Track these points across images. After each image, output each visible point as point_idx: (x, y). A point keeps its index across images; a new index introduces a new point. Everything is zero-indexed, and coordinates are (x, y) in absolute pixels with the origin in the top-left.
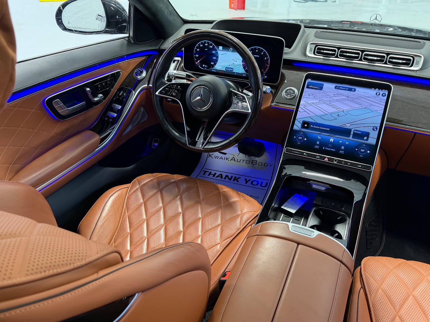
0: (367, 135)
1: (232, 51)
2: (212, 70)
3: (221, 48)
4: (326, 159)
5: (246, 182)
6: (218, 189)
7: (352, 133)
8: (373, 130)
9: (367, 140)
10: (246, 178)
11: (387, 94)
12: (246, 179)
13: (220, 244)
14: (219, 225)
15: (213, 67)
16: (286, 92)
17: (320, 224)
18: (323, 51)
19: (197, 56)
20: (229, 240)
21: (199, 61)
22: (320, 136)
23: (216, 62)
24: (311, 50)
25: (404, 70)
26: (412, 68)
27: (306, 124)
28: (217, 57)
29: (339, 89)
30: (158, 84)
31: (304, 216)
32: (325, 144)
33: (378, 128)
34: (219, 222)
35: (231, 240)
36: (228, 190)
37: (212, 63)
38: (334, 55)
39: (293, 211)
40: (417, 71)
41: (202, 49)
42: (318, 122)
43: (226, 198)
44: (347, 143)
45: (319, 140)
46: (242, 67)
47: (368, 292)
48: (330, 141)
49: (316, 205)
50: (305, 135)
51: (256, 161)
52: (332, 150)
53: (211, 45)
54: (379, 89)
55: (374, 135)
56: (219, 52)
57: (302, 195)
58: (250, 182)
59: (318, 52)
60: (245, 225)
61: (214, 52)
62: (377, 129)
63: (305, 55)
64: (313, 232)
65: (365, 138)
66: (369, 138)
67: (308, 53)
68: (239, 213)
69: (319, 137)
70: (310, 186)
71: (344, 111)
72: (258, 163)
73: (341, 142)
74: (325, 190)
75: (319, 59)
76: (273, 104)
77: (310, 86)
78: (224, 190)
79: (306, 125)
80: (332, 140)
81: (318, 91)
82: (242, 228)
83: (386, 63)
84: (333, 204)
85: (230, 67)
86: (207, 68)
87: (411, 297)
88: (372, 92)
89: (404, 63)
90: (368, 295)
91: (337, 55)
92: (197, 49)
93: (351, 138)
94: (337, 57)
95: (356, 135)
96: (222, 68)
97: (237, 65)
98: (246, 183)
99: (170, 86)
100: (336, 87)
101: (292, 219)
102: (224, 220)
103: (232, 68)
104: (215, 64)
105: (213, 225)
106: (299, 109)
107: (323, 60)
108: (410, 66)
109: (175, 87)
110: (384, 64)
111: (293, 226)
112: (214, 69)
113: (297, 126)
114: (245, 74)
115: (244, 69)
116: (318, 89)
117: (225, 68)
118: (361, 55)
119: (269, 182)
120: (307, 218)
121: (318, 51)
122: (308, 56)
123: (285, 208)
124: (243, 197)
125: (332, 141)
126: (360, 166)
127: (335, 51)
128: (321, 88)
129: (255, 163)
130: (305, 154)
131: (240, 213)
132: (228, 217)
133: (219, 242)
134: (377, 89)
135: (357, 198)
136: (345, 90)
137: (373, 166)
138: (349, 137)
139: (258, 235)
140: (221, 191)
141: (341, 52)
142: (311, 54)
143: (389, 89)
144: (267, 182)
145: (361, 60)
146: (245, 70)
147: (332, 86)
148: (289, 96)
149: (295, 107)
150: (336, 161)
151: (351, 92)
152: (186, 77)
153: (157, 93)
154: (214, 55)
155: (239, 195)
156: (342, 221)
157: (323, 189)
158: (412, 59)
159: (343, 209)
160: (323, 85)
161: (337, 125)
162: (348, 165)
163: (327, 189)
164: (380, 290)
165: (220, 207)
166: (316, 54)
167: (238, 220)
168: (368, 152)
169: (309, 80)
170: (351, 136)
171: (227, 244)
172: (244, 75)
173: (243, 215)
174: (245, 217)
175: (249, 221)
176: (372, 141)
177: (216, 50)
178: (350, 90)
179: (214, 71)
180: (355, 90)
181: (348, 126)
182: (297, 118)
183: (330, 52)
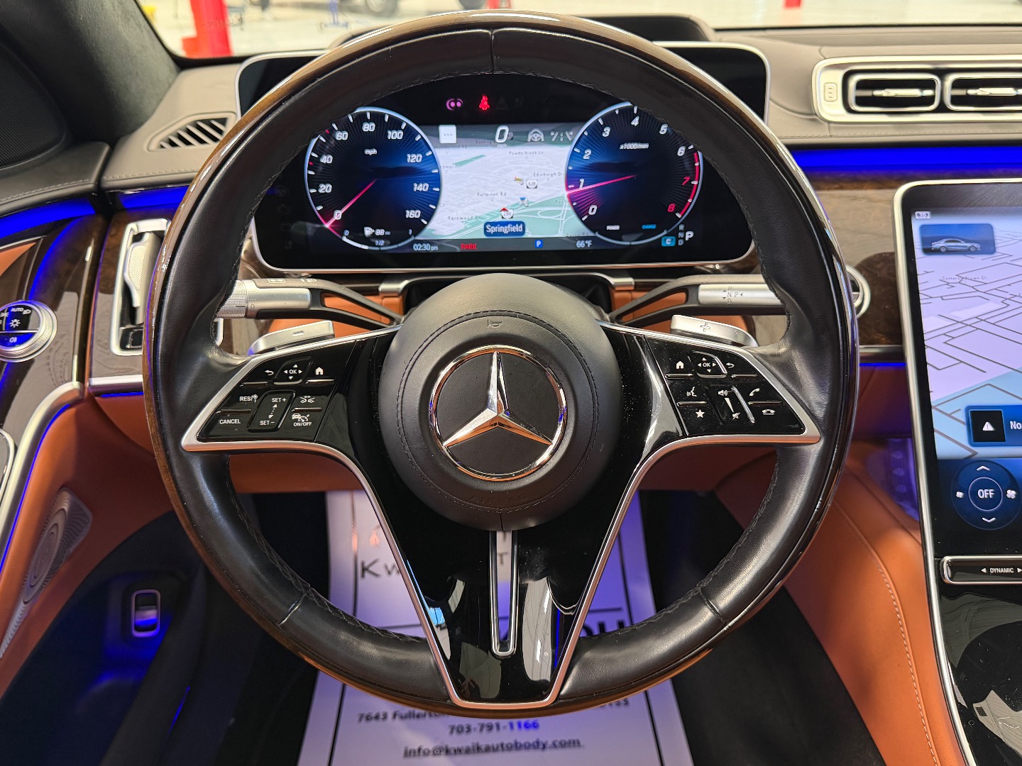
1: (511, 142)
2: (417, 248)
3: (448, 133)
15: (416, 233)
18: (883, 93)
19: (326, 188)
21: (338, 215)
23: (429, 203)
24: (829, 97)
27: (986, 423)
28: (436, 180)
37: (412, 214)
38: (928, 100)
41: (348, 155)
46: (567, 208)
50: (1004, 474)
53: (396, 125)
56: (440, 154)
61: (414, 158)
63: (812, 116)
67: (822, 109)
77: (936, 245)
81: (978, 260)
85: (507, 218)
86: (392, 240)
91: (944, 101)
92: (320, 156)
94: (944, 109)
96: (466, 229)
97: (541, 205)
99: (265, 377)
103: (519, 223)
104: (429, 215)
109: (296, 377)
112: (421, 242)
113: (951, 439)
114: (584, 238)
115: (580, 217)
116: (976, 252)
117: (482, 226)
121: (861, 93)
122: (829, 122)
127: (929, 84)
128: (988, 247)
141: (953, 84)
142: (835, 109)
146: (584, 223)
153: (189, 439)
154: (414, 173)
160: (989, 227)
166: (853, 108)
169: (921, 219)
172: (580, 245)
177: (422, 147)
179: (427, 247)
182: (934, 398)
183: (915, 92)
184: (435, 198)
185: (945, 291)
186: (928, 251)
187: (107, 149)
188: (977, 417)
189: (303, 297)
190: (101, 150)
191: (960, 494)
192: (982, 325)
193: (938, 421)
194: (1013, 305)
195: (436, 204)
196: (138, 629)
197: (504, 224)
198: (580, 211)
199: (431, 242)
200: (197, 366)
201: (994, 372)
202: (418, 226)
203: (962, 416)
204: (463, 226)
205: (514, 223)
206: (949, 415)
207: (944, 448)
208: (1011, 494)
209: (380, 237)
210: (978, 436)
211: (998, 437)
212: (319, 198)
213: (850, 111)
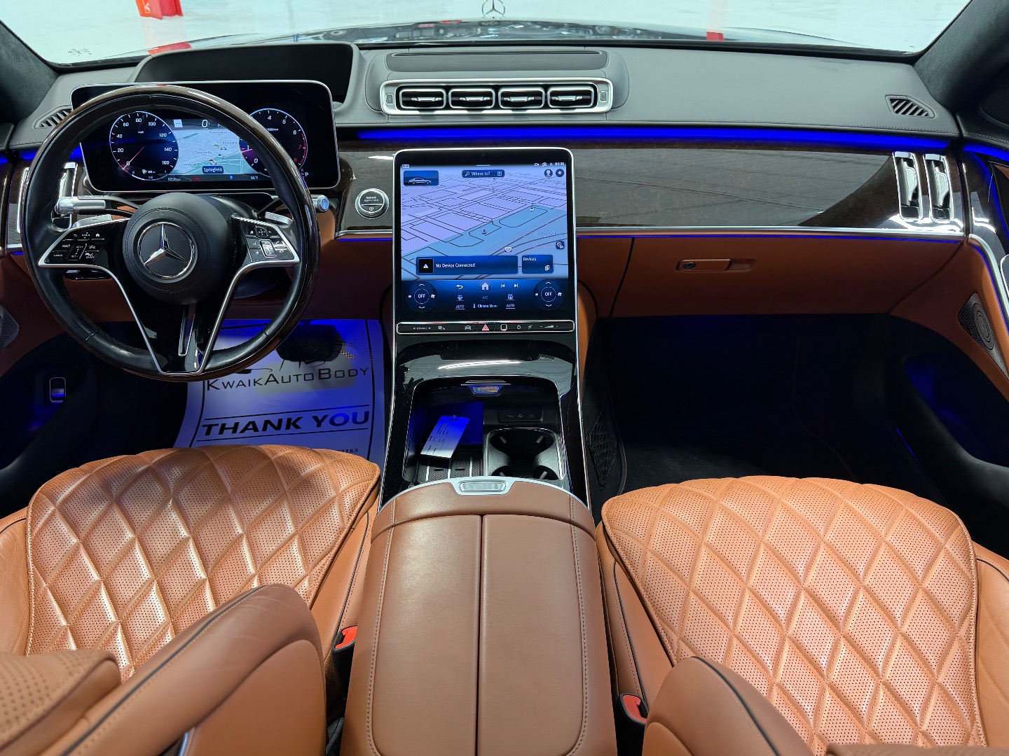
0: (548, 260)
1: (210, 127)
2: (170, 179)
3: (178, 123)
4: (486, 329)
5: (319, 423)
6: (266, 457)
7: (520, 264)
8: (558, 248)
9: (551, 270)
10: (315, 414)
11: (565, 169)
12: (316, 418)
13: (307, 578)
14: (293, 536)
15: (168, 172)
16: (362, 202)
17: (509, 463)
18: (415, 99)
19: (120, 150)
20: (325, 562)
21: (128, 163)
22: (460, 283)
23: (173, 157)
24: (389, 101)
25: (583, 115)
26: (596, 109)
27: (425, 264)
28: (175, 146)
29: (470, 176)
30: (37, 241)
31: (471, 458)
32: (473, 297)
33: (566, 242)
34: (290, 528)
35: (330, 559)
36: (288, 451)
37: (165, 163)
38: (440, 103)
39: (448, 454)
40: (606, 112)
41: (130, 133)
42: (450, 254)
43: (291, 470)
44: (515, 286)
45: (461, 293)
46: (243, 159)
47: (629, 567)
48: (483, 289)
49: (490, 428)
50: (431, 287)
51: (327, 371)
52: (491, 306)
53: (152, 119)
54: (548, 163)
55: (561, 258)
56: (175, 133)
57: (455, 416)
58: (328, 419)
59: (406, 103)
60: (352, 518)
61: (163, 135)
62: (563, 244)
63: (380, 112)
64: (503, 482)
65: (547, 268)
66: (555, 266)
67: (385, 108)
68: (332, 493)
69: (458, 286)
70: (468, 390)
71: (493, 222)
72: (332, 373)
73: (504, 286)
74: (499, 391)
75: (411, 116)
76: (342, 233)
77: (410, 181)
78: (281, 454)
79: (426, 267)
80: (485, 286)
81: (430, 188)
82: (349, 525)
83: (546, 107)
84: (520, 416)
85: (214, 164)
86: (155, 176)
87: (703, 549)
88: (536, 171)
89: (579, 100)
90: (631, 571)
91: (448, 103)
92: (116, 135)
93: (520, 274)
94: (448, 107)
95: (528, 266)
96: (193, 170)
97: (230, 158)
98: (319, 425)
99: (73, 237)
100: (464, 174)
101: (449, 470)
102: (301, 521)
103: (220, 167)
104: (174, 163)
105: (280, 542)
106: (403, 234)
107: (423, 119)
108: (591, 104)
109: (87, 237)
110: (543, 108)
111: (461, 482)
112: (172, 177)
113: (409, 271)
114: (254, 175)
115: (250, 164)
116: (429, 184)
117: (201, 169)
118: (496, 95)
119: (370, 409)
120: (478, 459)
121: (405, 99)
122: (388, 115)
123: (430, 453)
124: (330, 457)
125: (487, 289)
126: (552, 326)
127: (440, 95)
128: (435, 182)
129: (327, 376)
130: (440, 328)
131: (334, 494)
132: (309, 511)
133: (304, 573)
134: (545, 164)
135: (563, 389)
136: (484, 176)
137: (575, 321)
138: (516, 272)
139: (395, 526)
140: (273, 458)
141: (454, 94)
142: (392, 107)
143: (565, 158)
144: (366, 409)
145: (496, 107)
146: (252, 167)
147: (456, 172)
148: (372, 208)
149: (392, 232)
150: (504, 327)
151: (498, 180)
152: (107, 207)
153: (41, 262)
154: (163, 142)
155: (320, 455)
156: (547, 444)
157: (495, 390)
158: (592, 90)
159: (542, 420)
160: (436, 173)
161: (489, 254)
162: (530, 330)
163: (502, 389)
164: (649, 554)
165: (281, 497)
166: (402, 106)
167: (335, 512)
168: (560, 294)
169: (405, 168)
170: (520, 269)
171: (324, 571)
172: (253, 178)
173: (341, 496)
174: (348, 500)
175: (359, 506)
176: (561, 271)
177: (166, 130)
178: (493, 174)
179: (175, 179)
180: (503, 174)
181: (509, 251)
182: (403, 254)
183: (433, 99)
184: (176, 155)
185: (413, 203)
186: (406, 184)
187: (13, 126)
188: (421, 262)
189: (102, 204)
190: (10, 127)
191: (410, 296)
192: (428, 219)
193: (404, 264)
194: (444, 210)
195: (177, 157)
196: (53, 399)
197: (213, 167)
198: (250, 161)
199: (177, 177)
200: (42, 232)
201: (431, 241)
202: (169, 169)
203: (414, 261)
204: (191, 169)
205: (217, 167)
206: (409, 261)
207: (405, 276)
208: (433, 296)
209: (151, 175)
210: (420, 270)
211: (429, 271)
212: (118, 155)
213: (399, 107)
